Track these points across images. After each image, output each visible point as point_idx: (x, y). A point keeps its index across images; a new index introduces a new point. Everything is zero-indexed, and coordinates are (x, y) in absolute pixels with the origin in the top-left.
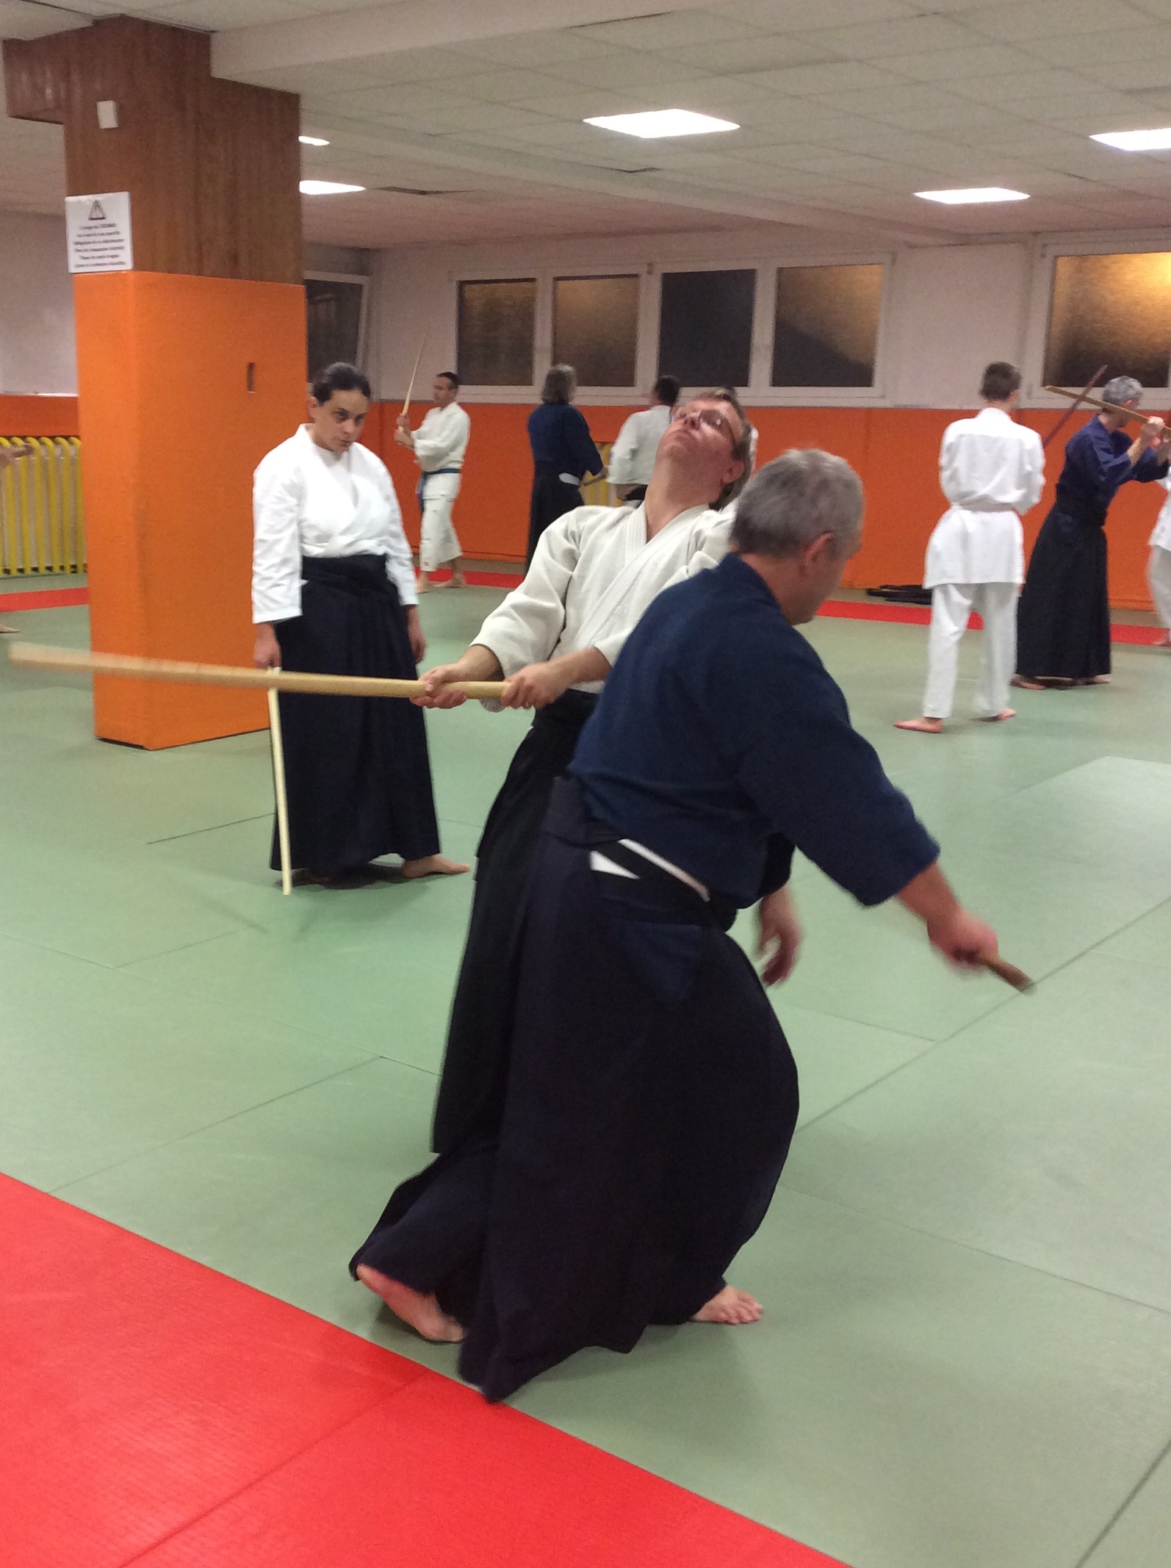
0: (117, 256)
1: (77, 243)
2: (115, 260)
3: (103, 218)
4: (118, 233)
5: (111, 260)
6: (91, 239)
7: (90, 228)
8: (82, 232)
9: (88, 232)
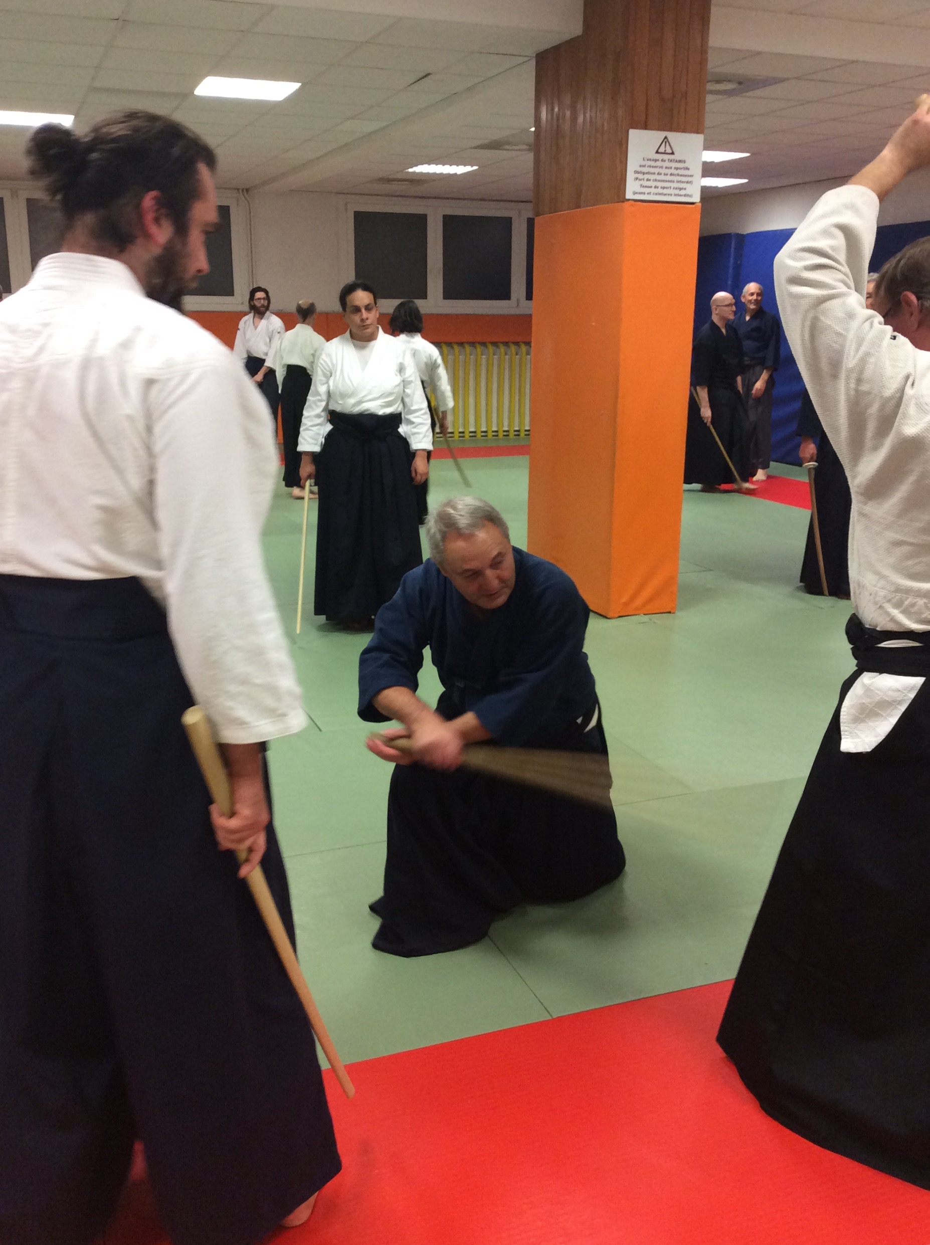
0: (685, 189)
1: (636, 172)
2: (683, 192)
3: (673, 153)
4: (688, 169)
5: (677, 192)
6: (656, 170)
7: (656, 160)
8: (643, 163)
9: (653, 163)
